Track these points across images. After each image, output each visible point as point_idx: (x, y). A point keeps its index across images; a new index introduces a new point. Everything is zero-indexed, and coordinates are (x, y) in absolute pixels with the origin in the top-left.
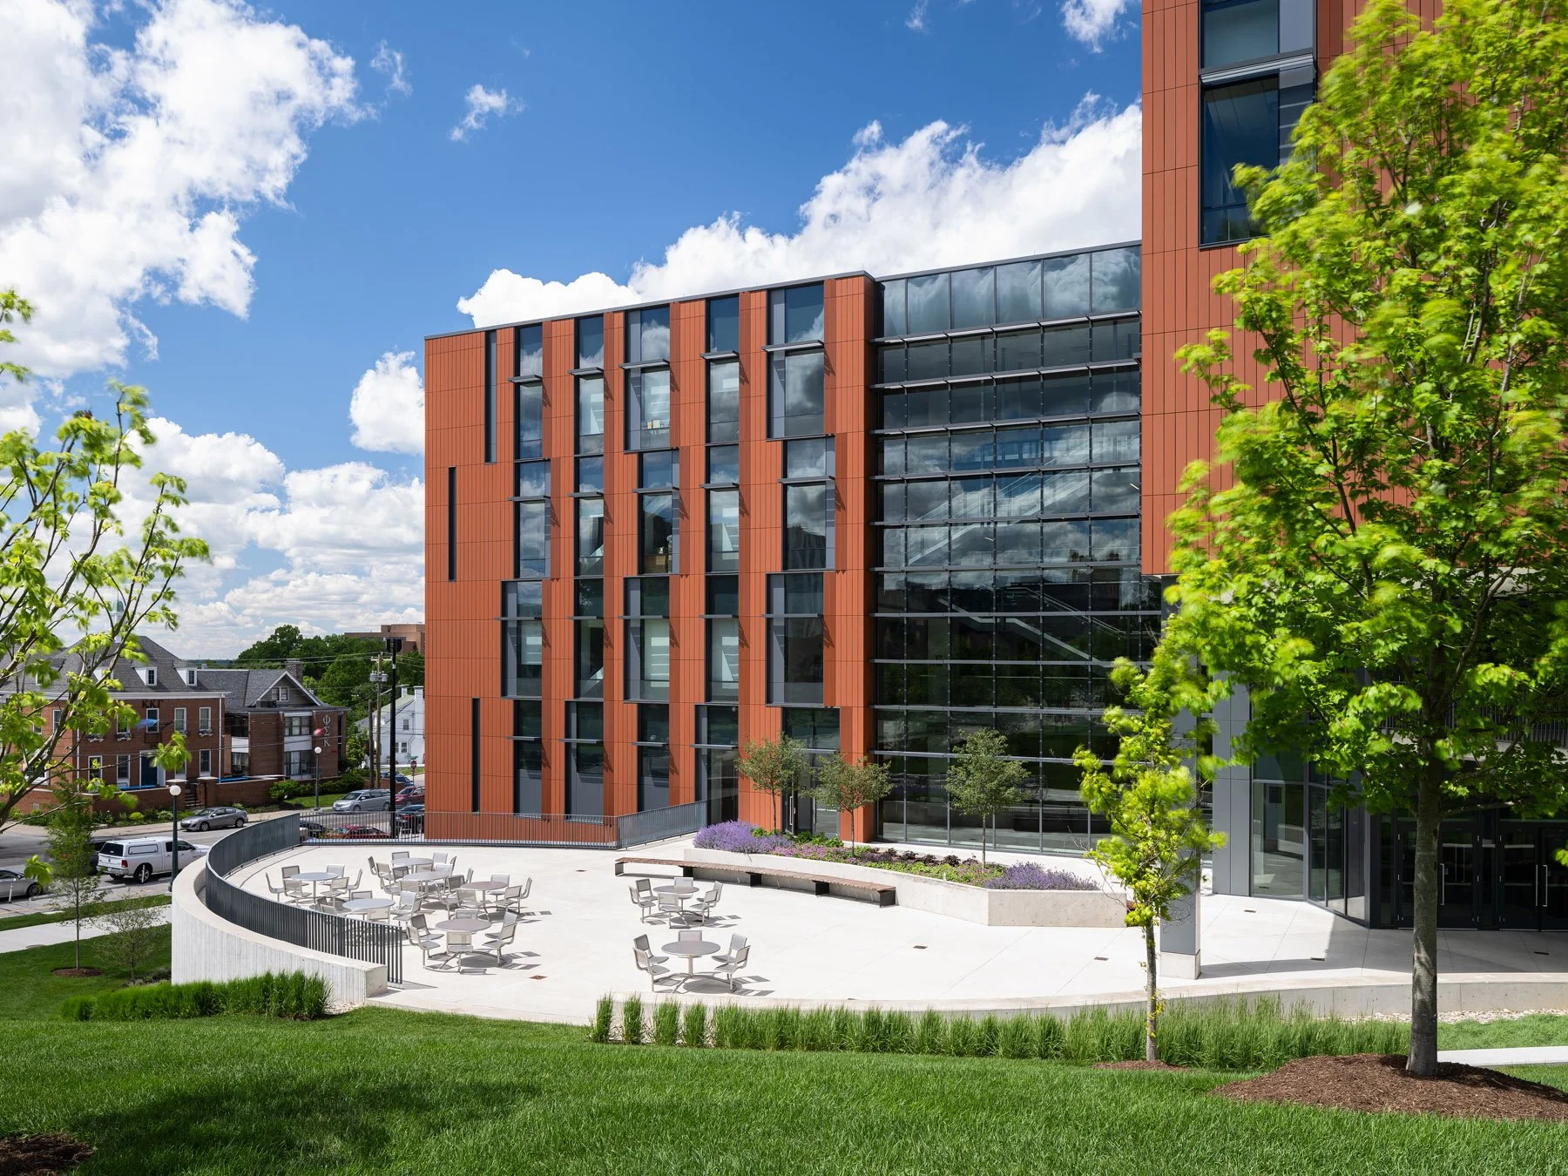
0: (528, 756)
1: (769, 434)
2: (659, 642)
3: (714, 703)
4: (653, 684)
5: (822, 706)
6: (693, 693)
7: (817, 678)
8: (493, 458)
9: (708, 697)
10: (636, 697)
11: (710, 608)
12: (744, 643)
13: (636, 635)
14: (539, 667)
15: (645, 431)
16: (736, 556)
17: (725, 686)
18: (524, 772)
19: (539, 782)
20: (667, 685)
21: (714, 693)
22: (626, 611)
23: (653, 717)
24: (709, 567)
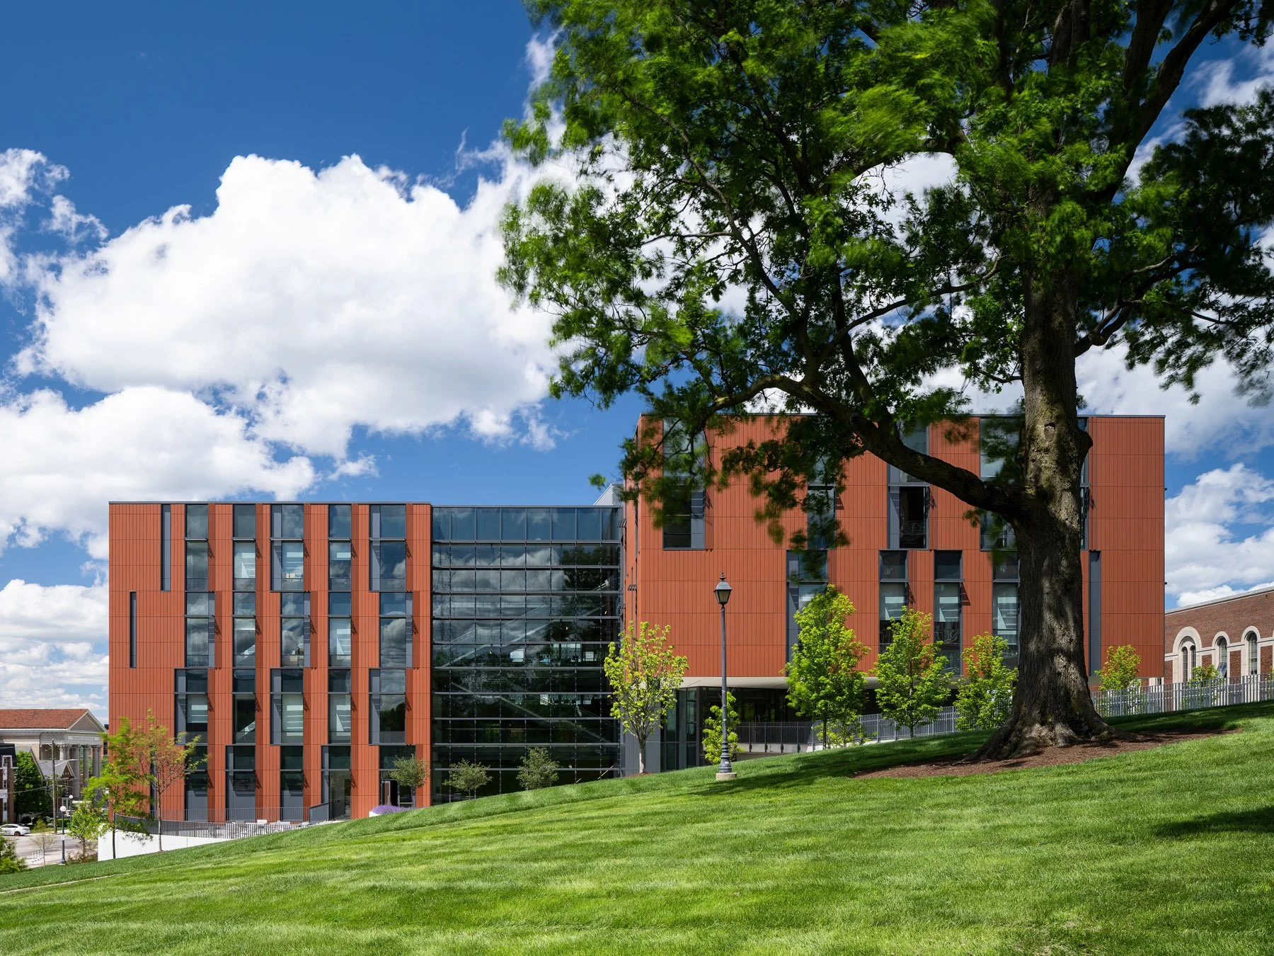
0: (198, 782)
1: (370, 588)
2: (294, 708)
3: (333, 744)
4: (288, 734)
5: (404, 744)
6: (319, 739)
7: (402, 728)
8: (167, 587)
9: (330, 741)
10: (278, 740)
11: (330, 689)
12: (354, 708)
13: (278, 704)
14: (206, 725)
15: (283, 580)
16: (349, 658)
17: (338, 734)
18: (191, 793)
19: (206, 799)
20: (301, 734)
21: (333, 738)
22: (271, 689)
23: (292, 754)
24: (330, 665)
